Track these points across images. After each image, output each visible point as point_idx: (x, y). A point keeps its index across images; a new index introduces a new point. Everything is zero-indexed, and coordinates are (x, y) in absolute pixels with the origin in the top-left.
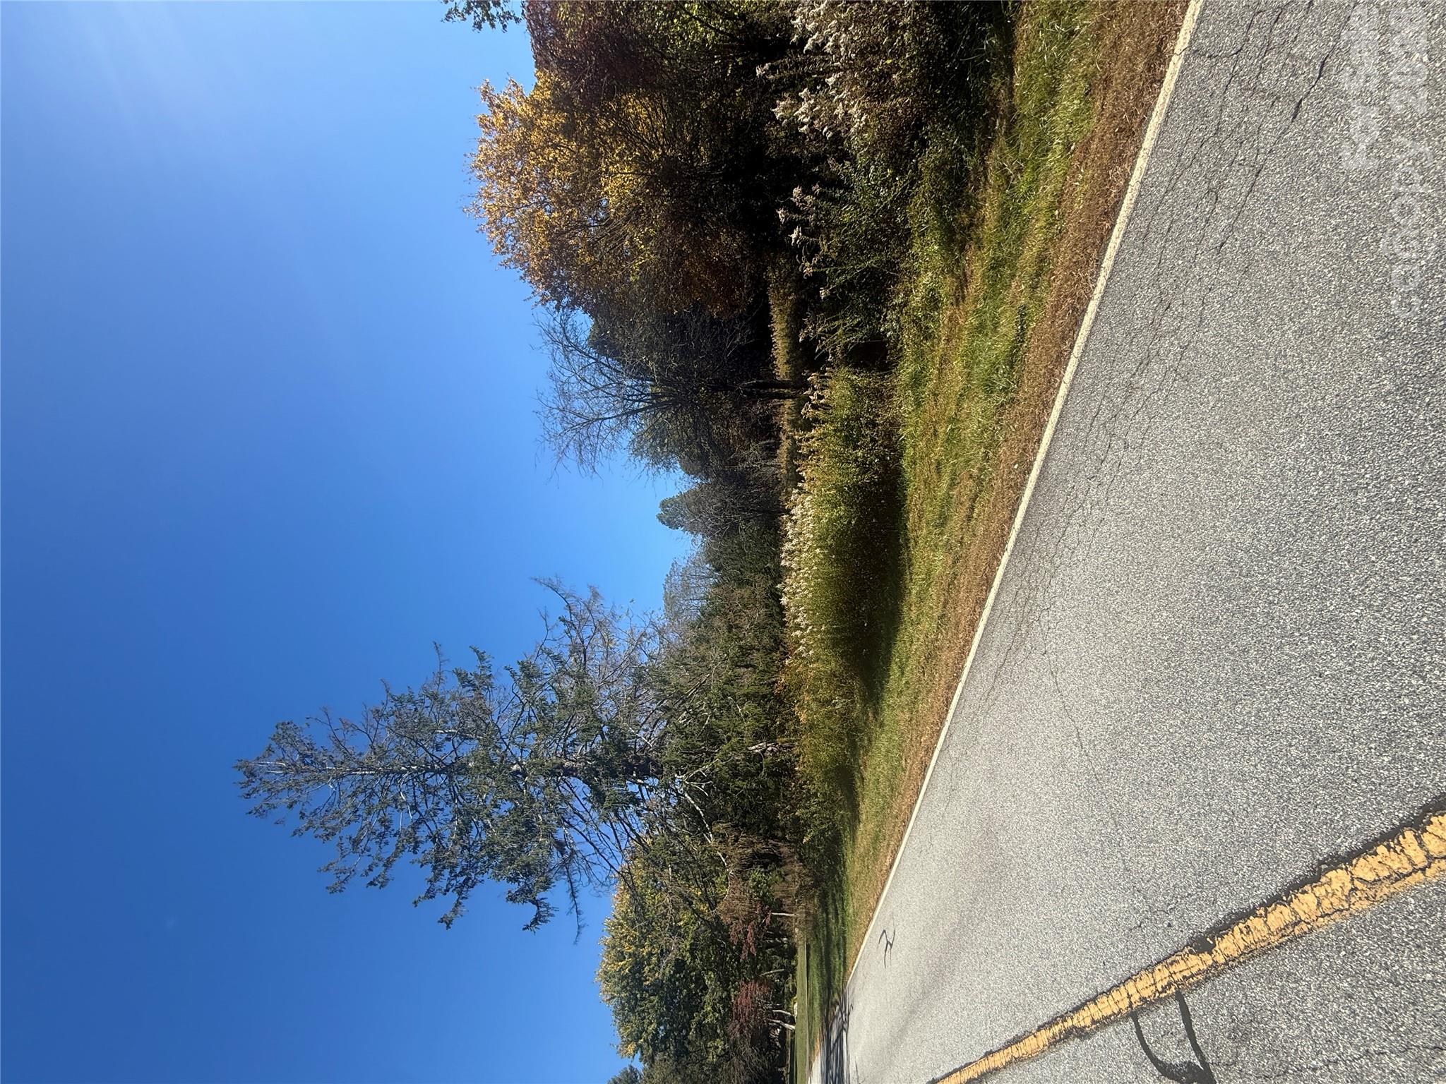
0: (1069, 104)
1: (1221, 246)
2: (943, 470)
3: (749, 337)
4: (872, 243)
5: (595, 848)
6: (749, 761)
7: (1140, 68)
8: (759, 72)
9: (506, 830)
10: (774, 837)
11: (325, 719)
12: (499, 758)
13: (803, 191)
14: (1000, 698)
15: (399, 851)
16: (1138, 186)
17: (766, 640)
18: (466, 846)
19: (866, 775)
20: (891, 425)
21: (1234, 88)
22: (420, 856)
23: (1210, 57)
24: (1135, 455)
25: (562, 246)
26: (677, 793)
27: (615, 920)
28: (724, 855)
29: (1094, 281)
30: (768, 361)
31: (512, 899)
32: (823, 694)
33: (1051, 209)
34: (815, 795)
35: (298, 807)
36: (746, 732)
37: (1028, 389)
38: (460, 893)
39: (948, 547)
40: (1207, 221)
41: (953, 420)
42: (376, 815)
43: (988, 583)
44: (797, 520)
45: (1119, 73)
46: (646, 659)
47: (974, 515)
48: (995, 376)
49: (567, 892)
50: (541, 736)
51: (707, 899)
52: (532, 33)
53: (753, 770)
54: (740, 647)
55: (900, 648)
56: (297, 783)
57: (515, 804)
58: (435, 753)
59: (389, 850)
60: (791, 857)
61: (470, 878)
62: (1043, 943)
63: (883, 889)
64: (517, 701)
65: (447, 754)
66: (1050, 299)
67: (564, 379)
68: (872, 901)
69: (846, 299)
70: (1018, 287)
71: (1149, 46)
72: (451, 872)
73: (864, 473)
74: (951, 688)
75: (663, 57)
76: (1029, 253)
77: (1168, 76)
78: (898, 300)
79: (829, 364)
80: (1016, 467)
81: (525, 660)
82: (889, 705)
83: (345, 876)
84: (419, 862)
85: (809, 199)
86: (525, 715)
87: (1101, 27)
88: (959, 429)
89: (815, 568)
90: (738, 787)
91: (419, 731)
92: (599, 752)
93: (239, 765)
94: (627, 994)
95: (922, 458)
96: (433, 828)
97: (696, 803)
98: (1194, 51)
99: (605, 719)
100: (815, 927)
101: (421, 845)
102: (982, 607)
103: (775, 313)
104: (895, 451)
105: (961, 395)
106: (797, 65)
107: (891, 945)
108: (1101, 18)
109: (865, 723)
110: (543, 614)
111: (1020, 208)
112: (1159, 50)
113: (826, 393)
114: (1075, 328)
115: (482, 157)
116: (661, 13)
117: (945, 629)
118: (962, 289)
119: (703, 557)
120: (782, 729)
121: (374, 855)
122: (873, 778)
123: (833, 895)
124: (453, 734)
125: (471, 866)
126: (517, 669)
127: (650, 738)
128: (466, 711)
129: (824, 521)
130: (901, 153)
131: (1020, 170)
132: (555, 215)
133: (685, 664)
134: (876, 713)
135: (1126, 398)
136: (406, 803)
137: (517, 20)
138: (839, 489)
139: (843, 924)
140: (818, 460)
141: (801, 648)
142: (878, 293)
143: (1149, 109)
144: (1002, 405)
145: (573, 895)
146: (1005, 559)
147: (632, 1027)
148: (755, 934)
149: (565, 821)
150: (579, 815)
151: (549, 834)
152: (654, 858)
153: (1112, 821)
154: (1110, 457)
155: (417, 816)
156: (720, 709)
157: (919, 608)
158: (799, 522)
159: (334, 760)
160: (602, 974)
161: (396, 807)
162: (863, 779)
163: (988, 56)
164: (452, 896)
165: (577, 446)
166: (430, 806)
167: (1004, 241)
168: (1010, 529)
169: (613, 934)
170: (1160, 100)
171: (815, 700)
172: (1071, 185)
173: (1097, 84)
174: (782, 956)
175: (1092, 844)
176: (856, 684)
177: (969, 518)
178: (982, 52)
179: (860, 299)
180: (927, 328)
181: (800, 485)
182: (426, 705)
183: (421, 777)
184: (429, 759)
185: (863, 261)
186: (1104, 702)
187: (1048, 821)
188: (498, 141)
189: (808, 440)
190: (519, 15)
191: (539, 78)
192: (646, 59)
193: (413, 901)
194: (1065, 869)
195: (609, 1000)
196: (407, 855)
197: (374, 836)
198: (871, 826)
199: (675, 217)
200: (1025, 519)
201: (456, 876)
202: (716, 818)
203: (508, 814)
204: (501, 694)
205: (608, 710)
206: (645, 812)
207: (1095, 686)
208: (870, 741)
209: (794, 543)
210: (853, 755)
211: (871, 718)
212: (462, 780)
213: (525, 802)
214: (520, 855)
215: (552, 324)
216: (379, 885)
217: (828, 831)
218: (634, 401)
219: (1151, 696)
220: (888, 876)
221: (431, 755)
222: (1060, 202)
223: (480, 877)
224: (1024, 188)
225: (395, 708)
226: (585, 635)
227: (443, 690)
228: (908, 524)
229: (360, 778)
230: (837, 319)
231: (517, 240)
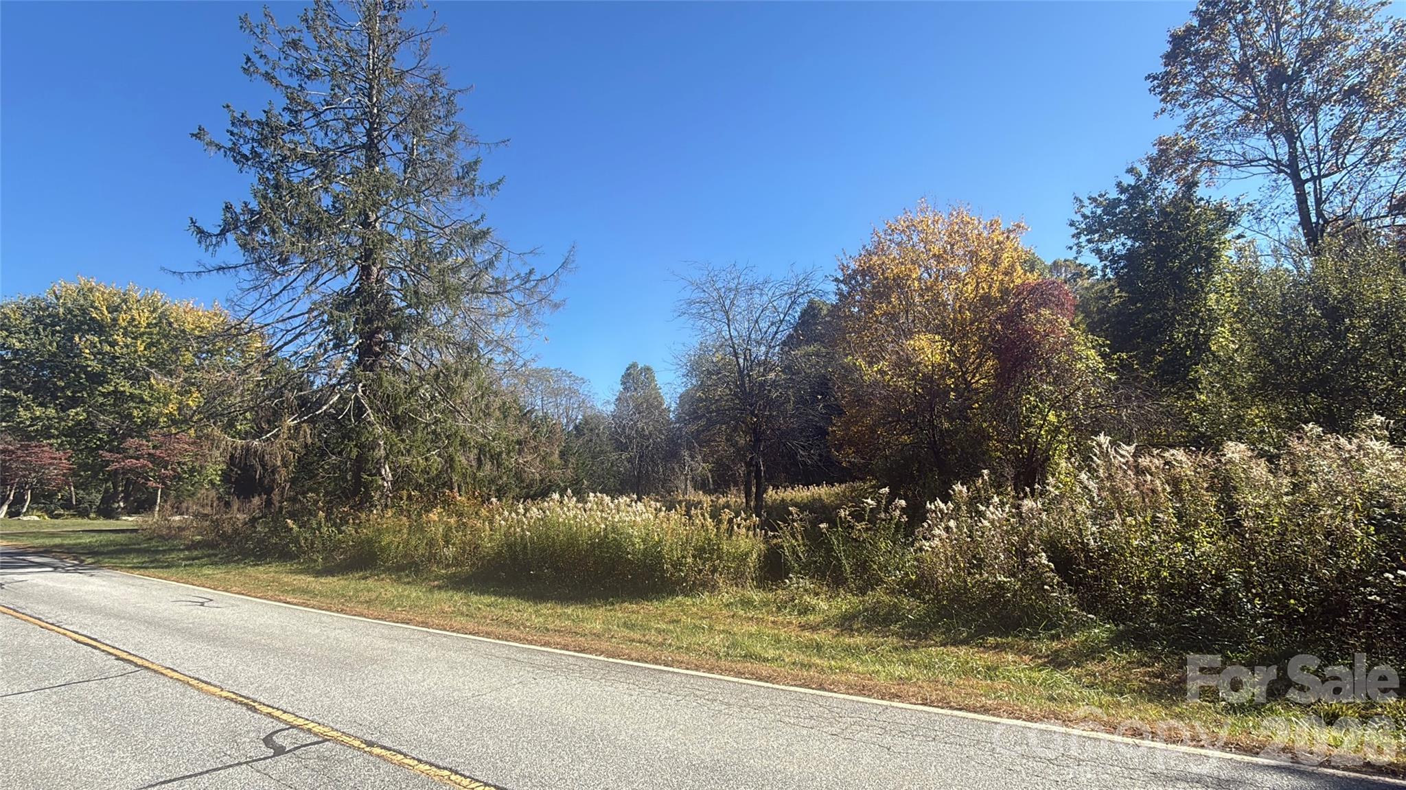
2: (672, 625)
11: (433, 28)
12: (384, 199)
13: (903, 508)
15: (283, 89)
18: (285, 158)
19: (370, 581)
20: (713, 586)
22: (276, 109)
27: (160, 304)
28: (274, 436)
31: (228, 208)
32: (457, 536)
33: (841, 668)
34: (340, 532)
36: (410, 459)
38: (230, 149)
41: (711, 629)
42: (324, 67)
44: (632, 507)
47: (634, 643)
49: (227, 264)
50: (411, 248)
53: (368, 466)
54: (500, 454)
55: (511, 603)
58: (392, 134)
59: (283, 78)
61: (247, 162)
63: (258, 597)
65: (389, 145)
67: (765, 291)
69: (818, 546)
70: (798, 657)
73: (672, 565)
79: (766, 534)
81: (491, 235)
82: (452, 596)
83: (260, 33)
85: (898, 513)
86: (430, 228)
87: (935, 682)
89: (586, 525)
94: (61, 314)
95: (683, 611)
97: (331, 406)
103: (836, 489)
104: (691, 590)
107: (202, 605)
108: (939, 681)
109: (426, 579)
110: (537, 251)
113: (742, 531)
115: (966, 219)
118: (809, 629)
119: (589, 412)
120: (407, 497)
121: (279, 62)
122: (371, 587)
123: (216, 555)
124: (412, 153)
126: (483, 226)
127: (403, 358)
129: (631, 531)
132: (916, 284)
133: (483, 396)
134: (440, 588)
138: (659, 544)
139: (185, 565)
140: (685, 525)
141: (506, 513)
142: (822, 572)
145: (220, 269)
147: (16, 319)
148: (134, 469)
150: (316, 280)
156: (434, 432)
157: (551, 615)
158: (630, 509)
159: (389, 34)
160: (89, 286)
162: (366, 578)
163: (956, 632)
164: (228, 141)
165: (704, 300)
166: (331, 124)
167: (834, 649)
169: (142, 301)
171: (450, 530)
176: (467, 569)
178: (958, 627)
179: (819, 557)
180: (786, 608)
181: (664, 509)
182: (444, 128)
183: (363, 118)
184: (385, 128)
188: (980, 235)
189: (703, 515)
193: (230, 104)
195: (55, 293)
197: (300, 64)
198: (318, 587)
201: (249, 144)
202: (314, 428)
205: (438, 316)
206: (323, 352)
208: (409, 583)
209: (610, 505)
210: (389, 569)
211: (432, 584)
212: (357, 159)
213: (339, 228)
215: (814, 282)
216: (246, 68)
217: (298, 546)
218: (745, 355)
221: (389, 129)
223: (250, 172)
225: (441, 96)
226: (514, 294)
227: (459, 144)
228: (626, 604)
229: (365, 53)
230: (803, 539)
231: (899, 244)
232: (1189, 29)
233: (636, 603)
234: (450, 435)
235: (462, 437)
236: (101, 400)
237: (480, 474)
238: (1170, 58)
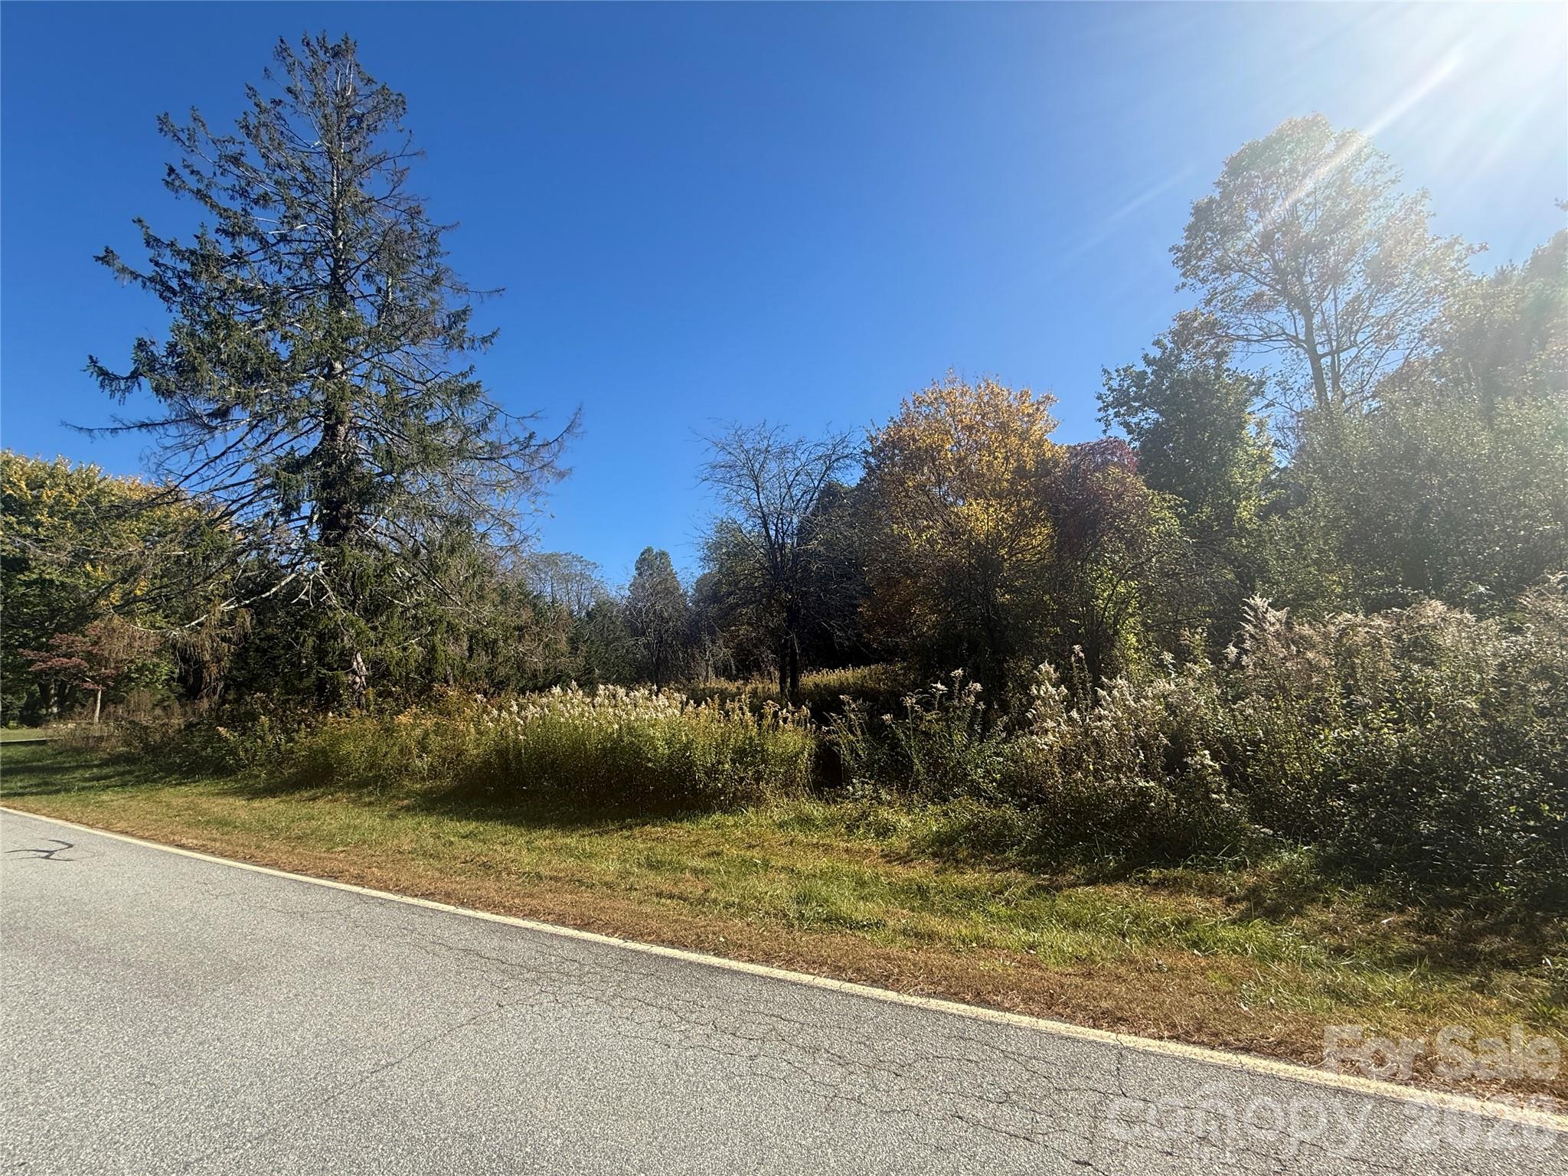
0: (1067, 941)
1: (959, 1117)
2: (712, 859)
3: (841, 645)
4: (934, 765)
5: (216, 458)
6: (341, 654)
7: (1104, 1004)
8: (1077, 647)
9: (249, 346)
10: (227, 688)
11: (408, 151)
12: (352, 348)
13: (978, 693)
14: (437, 959)
15: (224, 213)
16: (1005, 1021)
17: (502, 671)
18: (225, 294)
19: (320, 803)
20: (758, 798)
21: (1095, 1097)
22: (212, 236)
23: (1118, 1069)
24: (744, 1069)
25: (922, 460)
26: (297, 564)
27: (97, 480)
28: (201, 624)
29: (916, 993)
30: (816, 665)
31: (141, 345)
32: (434, 741)
33: (978, 939)
34: (291, 740)
35: (289, 99)
36: (382, 649)
37: (805, 941)
38: (152, 280)
39: (624, 875)
40: (981, 1098)
41: (766, 864)
42: (275, 191)
43: (585, 926)
44: (652, 701)
45: (1097, 984)
46: (481, 530)
47: (663, 900)
48: (814, 904)
49: (148, 418)
50: (382, 401)
51: (128, 603)
52: (1098, 444)
53: (329, 659)
54: (495, 641)
55: (495, 831)
56: (323, 104)
57: (286, 362)
58: (360, 273)
59: (224, 201)
60: (194, 714)
61: (175, 295)
62: (58, 1070)
63: (142, 838)
64: (429, 376)
65: (359, 286)
66: (894, 951)
67: (798, 454)
68: (122, 825)
69: (881, 741)
70: (902, 917)
71: (1122, 1009)
72: (185, 272)
73: (706, 773)
74: (448, 897)
75: (1084, 560)
76: (936, 923)
77: (1098, 1032)
78: (884, 796)
79: (819, 728)
80: (722, 939)
81: (482, 390)
82: (419, 824)
83: (184, 139)
84: (203, 235)
85: (972, 699)
86: (411, 384)
87: (1131, 962)
88: (757, 872)
89: (595, 724)
90: (304, 641)
91: (391, 258)
92: (357, 468)
93: (350, 42)
95: (723, 835)
96: (252, 258)
97: (282, 588)
98: (1121, 1052)
99: (403, 478)
100: (77, 751)
101: (229, 239)
102: (555, 923)
103: (862, 671)
104: (731, 805)
105: (793, 870)
106: (1083, 683)
107: (47, 857)
108: (1138, 961)
109: (393, 797)
110: (539, 415)
111: (975, 908)
112: (1119, 1019)
113: (789, 726)
114: (869, 982)
115: (996, 390)
116: (1117, 558)
117: (523, 882)
118: (897, 859)
119: (602, 598)
120: (385, 694)
121: (215, 180)
122: (316, 812)
123: (130, 772)
124: (386, 297)
125: (194, 299)
126: (472, 379)
127: (375, 531)
128: (417, 315)
129: (651, 732)
130: (1014, 786)
131: (1008, 903)
132: (949, 455)
133: (474, 576)
134: (408, 809)
135: (803, 1048)
136: (292, 229)
137: (1105, 432)
138: (688, 746)
139: (82, 789)
140: (719, 722)
141: (495, 712)
142: (888, 773)
143: (1071, 1019)
144: (785, 915)
146: (615, 941)
148: (66, 669)
149: (259, 421)
150: (267, 440)
151: (242, 401)
152: (199, 533)
153: (264, 1131)
154: (739, 1042)
155: (272, 241)
156: (414, 617)
157: (548, 849)
158: (649, 704)
159: (354, 153)
160: (4, 458)
161: (285, 217)
162: (314, 799)
163: (1100, 860)
164: (149, 270)
165: (730, 462)
166: (287, 258)
167: (945, 896)
168: (651, 942)
169: (75, 476)
170: (1080, 1029)
171: (426, 734)
172: (999, 955)
173: (1085, 964)
174: (26, 707)
175: (226, 1111)
176: (447, 782)
177: (660, 895)
178: (1103, 855)
179: (882, 755)
180: (858, 827)
181: (692, 702)
182: (426, 270)
183: (326, 252)
184: (352, 265)
185: (918, 757)
186: (439, 1089)
187: (260, 1047)
188: (1010, 406)
189: (741, 709)
190: (1108, 433)
191: (1061, 447)
192: (1082, 545)
193: (142, 218)
194: (185, 1082)
196: (214, 221)
197: (243, 184)
198: (244, 815)
199: (951, 570)
200: (664, 957)
201: (180, 278)
202: (258, 614)
203: (272, 352)
204: (438, 358)
205: (416, 483)
206: (270, 523)
207: (460, 1075)
208: (370, 804)
209: (624, 698)
210: (348, 785)
211: (400, 803)
212: (322, 301)
213: (288, 374)
214: (210, 361)
215: (851, 445)
216: (169, 180)
217: (234, 759)
218: (776, 526)
219: (450, 1147)
220: (165, 844)
221: (358, 268)
222: (983, 947)
223: (176, 308)
224: (993, 910)
225: (421, 233)
226: (512, 460)
227: (444, 291)
228: (648, 828)
229: (328, 179)
230: (863, 733)
231: (926, 417)
232: (1211, 201)
233: (661, 826)
234: (435, 621)
235: (448, 623)
236: (22, 590)
237: (470, 666)
238: (1192, 231)
